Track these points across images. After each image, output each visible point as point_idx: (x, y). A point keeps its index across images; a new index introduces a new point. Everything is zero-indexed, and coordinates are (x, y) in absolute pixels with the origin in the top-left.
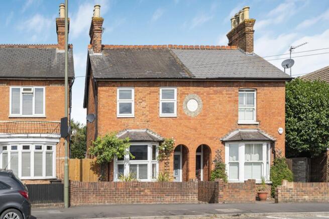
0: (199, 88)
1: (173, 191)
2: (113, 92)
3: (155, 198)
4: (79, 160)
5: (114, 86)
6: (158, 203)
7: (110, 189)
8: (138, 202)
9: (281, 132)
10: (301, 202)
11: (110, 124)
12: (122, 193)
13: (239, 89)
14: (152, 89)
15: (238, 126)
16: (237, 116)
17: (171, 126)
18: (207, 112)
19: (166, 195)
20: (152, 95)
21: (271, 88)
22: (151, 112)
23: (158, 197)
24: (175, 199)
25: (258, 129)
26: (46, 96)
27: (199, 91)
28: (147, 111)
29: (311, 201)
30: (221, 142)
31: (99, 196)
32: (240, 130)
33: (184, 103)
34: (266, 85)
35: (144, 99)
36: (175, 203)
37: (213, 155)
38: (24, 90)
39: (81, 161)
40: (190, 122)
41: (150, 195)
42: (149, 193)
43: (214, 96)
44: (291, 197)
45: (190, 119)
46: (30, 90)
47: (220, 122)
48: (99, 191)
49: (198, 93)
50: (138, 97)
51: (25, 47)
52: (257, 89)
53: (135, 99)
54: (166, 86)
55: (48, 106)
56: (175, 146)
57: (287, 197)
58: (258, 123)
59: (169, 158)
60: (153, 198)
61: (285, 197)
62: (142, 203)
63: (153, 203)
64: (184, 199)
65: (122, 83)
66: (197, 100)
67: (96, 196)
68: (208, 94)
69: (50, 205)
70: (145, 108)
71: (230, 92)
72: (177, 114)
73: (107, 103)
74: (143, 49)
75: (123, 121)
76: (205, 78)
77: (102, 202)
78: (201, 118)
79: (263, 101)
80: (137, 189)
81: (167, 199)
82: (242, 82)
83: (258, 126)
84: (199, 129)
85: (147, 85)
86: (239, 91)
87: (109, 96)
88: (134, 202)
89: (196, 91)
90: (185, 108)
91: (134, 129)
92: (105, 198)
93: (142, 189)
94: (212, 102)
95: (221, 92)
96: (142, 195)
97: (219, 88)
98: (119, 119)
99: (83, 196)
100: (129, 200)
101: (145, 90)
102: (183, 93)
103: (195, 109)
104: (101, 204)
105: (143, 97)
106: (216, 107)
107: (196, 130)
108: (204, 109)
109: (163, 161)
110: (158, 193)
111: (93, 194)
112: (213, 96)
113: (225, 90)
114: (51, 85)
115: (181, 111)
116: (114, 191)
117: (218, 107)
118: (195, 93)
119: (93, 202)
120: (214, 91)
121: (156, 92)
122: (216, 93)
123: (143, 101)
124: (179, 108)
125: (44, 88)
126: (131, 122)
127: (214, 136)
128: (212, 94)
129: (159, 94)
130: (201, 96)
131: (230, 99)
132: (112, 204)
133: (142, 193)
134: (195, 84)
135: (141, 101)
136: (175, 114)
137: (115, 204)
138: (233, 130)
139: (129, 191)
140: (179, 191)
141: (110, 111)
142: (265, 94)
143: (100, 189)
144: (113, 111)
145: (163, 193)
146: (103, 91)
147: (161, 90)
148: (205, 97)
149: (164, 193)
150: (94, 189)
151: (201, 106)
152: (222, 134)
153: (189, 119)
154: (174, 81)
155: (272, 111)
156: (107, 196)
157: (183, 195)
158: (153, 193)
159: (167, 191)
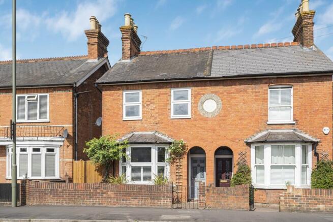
0: (218, 87)
1: (142, 194)
2: (119, 96)
3: (120, 200)
4: (83, 162)
5: (119, 90)
6: (123, 206)
7: (68, 190)
8: (100, 204)
9: (326, 132)
10: (313, 212)
11: (115, 127)
12: (82, 195)
13: (269, 86)
14: (162, 91)
15: (267, 126)
16: (267, 115)
17: (184, 128)
18: (227, 112)
19: (132, 198)
20: (161, 97)
21: (312, 84)
22: (160, 114)
23: (123, 200)
24: (143, 202)
25: (294, 130)
26: (50, 102)
27: (217, 90)
28: (156, 113)
29: (328, 211)
30: (245, 144)
31: (56, 196)
32: (270, 131)
33: (199, 103)
34: (304, 80)
35: (152, 101)
36: (144, 206)
37: (236, 158)
38: (29, 97)
39: (85, 163)
40: (207, 124)
41: (114, 198)
42: (113, 196)
43: (237, 95)
44: (299, 206)
45: (207, 120)
46: (34, 97)
47: (245, 122)
48: (57, 192)
49: (216, 93)
50: (146, 99)
51: (61, 59)
52: (293, 85)
53: (143, 102)
54: (177, 87)
55: (51, 112)
56: (189, 148)
57: (293, 206)
58: (294, 122)
59: (181, 160)
60: (117, 200)
61: (290, 206)
62: (104, 205)
63: (117, 206)
64: (155, 203)
65: (128, 86)
66: (216, 99)
67: (53, 196)
68: (229, 93)
69: (4, 204)
70: (154, 110)
71: (256, 90)
72: (192, 115)
73: (112, 106)
74: (182, 53)
75: (130, 124)
76: (221, 76)
77: (59, 203)
78: (220, 118)
79: (301, 98)
80: (98, 191)
81: (133, 203)
82: (273, 78)
83: (295, 126)
84: (217, 131)
85: (157, 87)
86: (270, 88)
87: (114, 100)
88: (95, 204)
89: (214, 90)
90: (201, 108)
91: (141, 131)
92: (63, 198)
93: (104, 191)
94: (233, 101)
95: (245, 91)
96: (105, 197)
97: (242, 87)
98: (125, 122)
99: (40, 196)
100: (89, 202)
101: (153, 92)
102: (199, 94)
103: (214, 110)
104: (58, 204)
105: (151, 100)
106: (239, 106)
107: (214, 130)
108: (224, 109)
109: (175, 164)
110: (123, 196)
111: (51, 194)
112: (235, 95)
113: (250, 88)
114: (54, 92)
115: (195, 112)
116: (73, 192)
117: (242, 107)
118: (212, 92)
119: (50, 202)
120: (237, 90)
121: (167, 94)
122: (239, 91)
123: (151, 103)
124: (194, 108)
125: (48, 94)
126: (138, 125)
127: (236, 137)
128: (234, 93)
129: (170, 96)
130: (220, 95)
131: (257, 97)
132: (70, 204)
133: (104, 195)
134: (213, 83)
135: (148, 103)
136: (189, 116)
137: (73, 205)
138: (261, 131)
139: (89, 193)
140: (149, 194)
141: (115, 114)
142: (304, 90)
143: (58, 190)
144: (118, 114)
145: (129, 196)
146: (107, 95)
147: (172, 91)
148: (225, 97)
149: (131, 196)
150: (51, 190)
151: (220, 106)
152: (247, 135)
153: (205, 120)
154: (186, 82)
155: (314, 109)
156: (65, 197)
157: (153, 199)
158: (117, 196)
159: (134, 194)
